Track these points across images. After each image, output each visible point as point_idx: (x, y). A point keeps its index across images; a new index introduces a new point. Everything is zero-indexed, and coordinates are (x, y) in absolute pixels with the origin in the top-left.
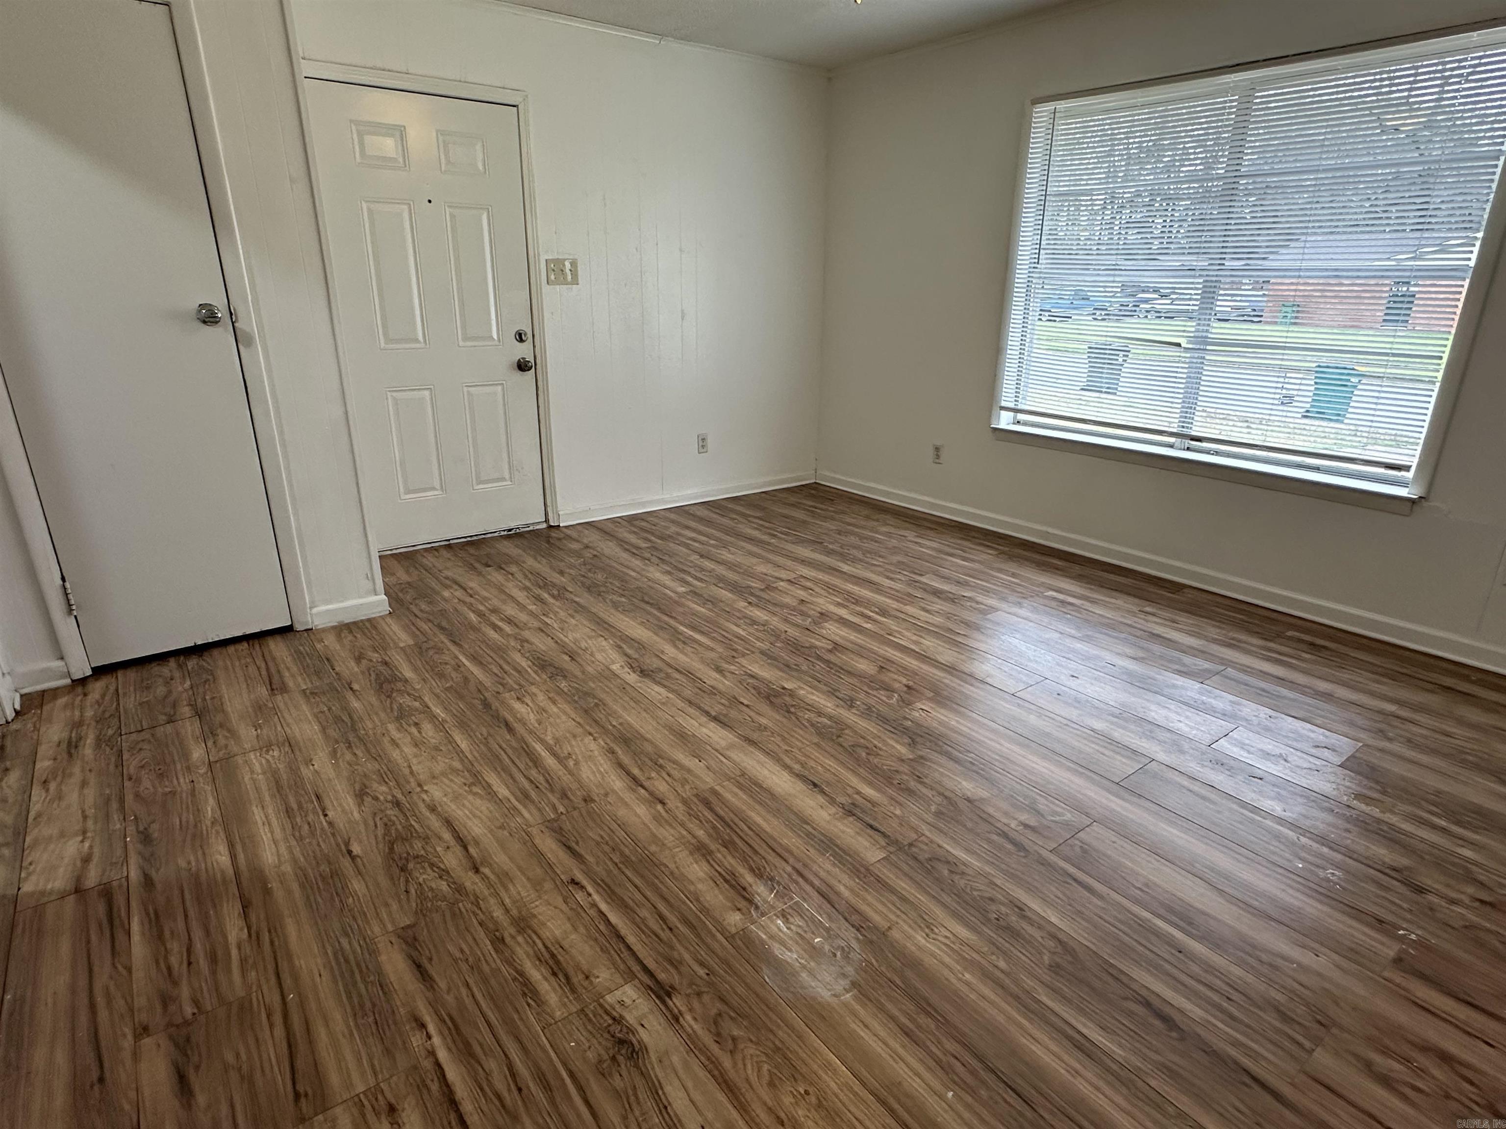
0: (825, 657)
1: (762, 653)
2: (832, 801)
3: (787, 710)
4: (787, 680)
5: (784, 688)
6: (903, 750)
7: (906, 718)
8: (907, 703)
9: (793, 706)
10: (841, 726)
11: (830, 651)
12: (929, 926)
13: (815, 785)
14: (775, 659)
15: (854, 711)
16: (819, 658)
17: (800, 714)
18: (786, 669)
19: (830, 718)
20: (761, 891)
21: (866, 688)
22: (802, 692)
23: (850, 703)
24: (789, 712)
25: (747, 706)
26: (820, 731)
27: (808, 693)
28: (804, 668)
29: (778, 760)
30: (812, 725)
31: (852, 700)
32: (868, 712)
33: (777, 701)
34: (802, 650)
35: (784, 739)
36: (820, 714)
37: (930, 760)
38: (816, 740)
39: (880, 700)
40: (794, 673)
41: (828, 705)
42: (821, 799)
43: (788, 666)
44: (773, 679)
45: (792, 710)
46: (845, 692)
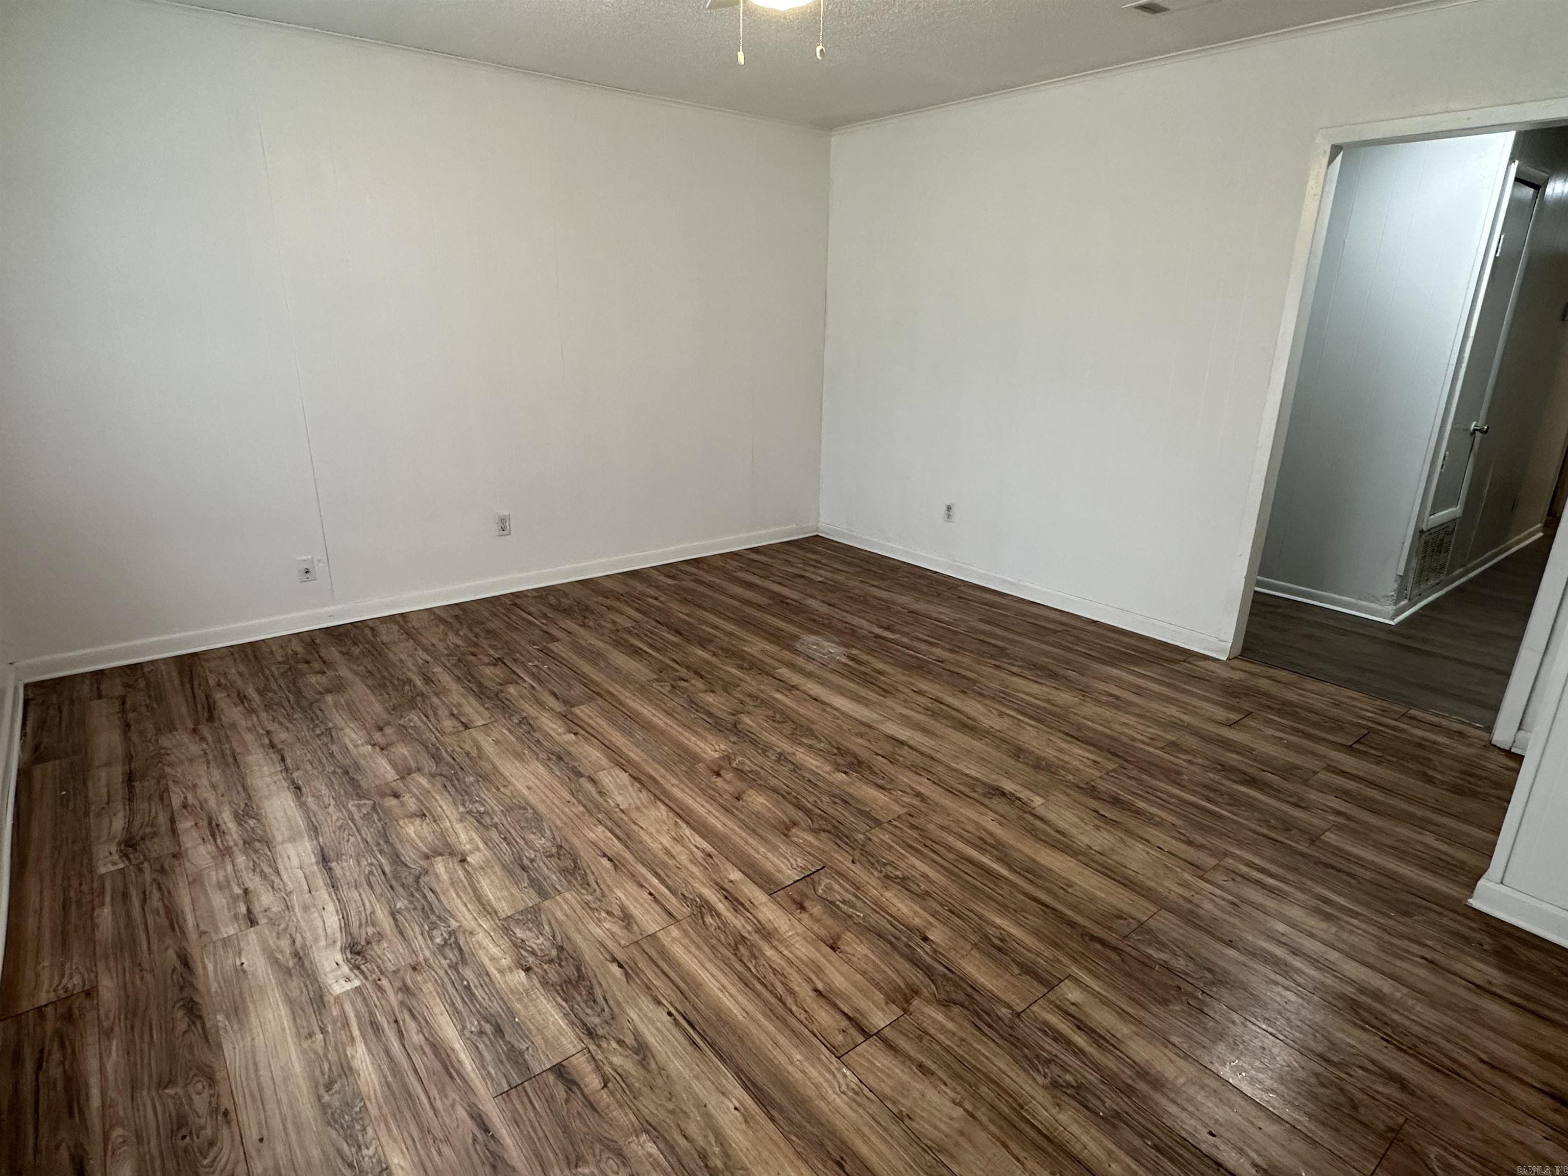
0: (801, 814)
1: (878, 823)
2: (804, 692)
3: (841, 751)
4: (842, 782)
5: (845, 773)
6: (746, 719)
7: (735, 743)
8: (728, 758)
9: (835, 755)
10: (793, 738)
11: (795, 824)
12: (763, 651)
13: (815, 699)
14: (861, 812)
15: (779, 750)
16: (808, 813)
17: (827, 746)
18: (848, 799)
19: (801, 744)
20: (844, 660)
21: (762, 772)
22: (827, 768)
23: (781, 758)
24: (838, 749)
25: (877, 754)
26: (811, 733)
27: (821, 768)
28: (826, 799)
29: (842, 713)
30: (816, 737)
31: (779, 760)
32: (765, 749)
33: (850, 759)
34: (829, 827)
35: (840, 727)
36: (811, 747)
37: (728, 713)
38: (813, 726)
39: (749, 760)
40: (837, 791)
41: (803, 757)
42: (811, 693)
43: (846, 802)
44: (858, 784)
45: (836, 751)
46: (785, 769)
